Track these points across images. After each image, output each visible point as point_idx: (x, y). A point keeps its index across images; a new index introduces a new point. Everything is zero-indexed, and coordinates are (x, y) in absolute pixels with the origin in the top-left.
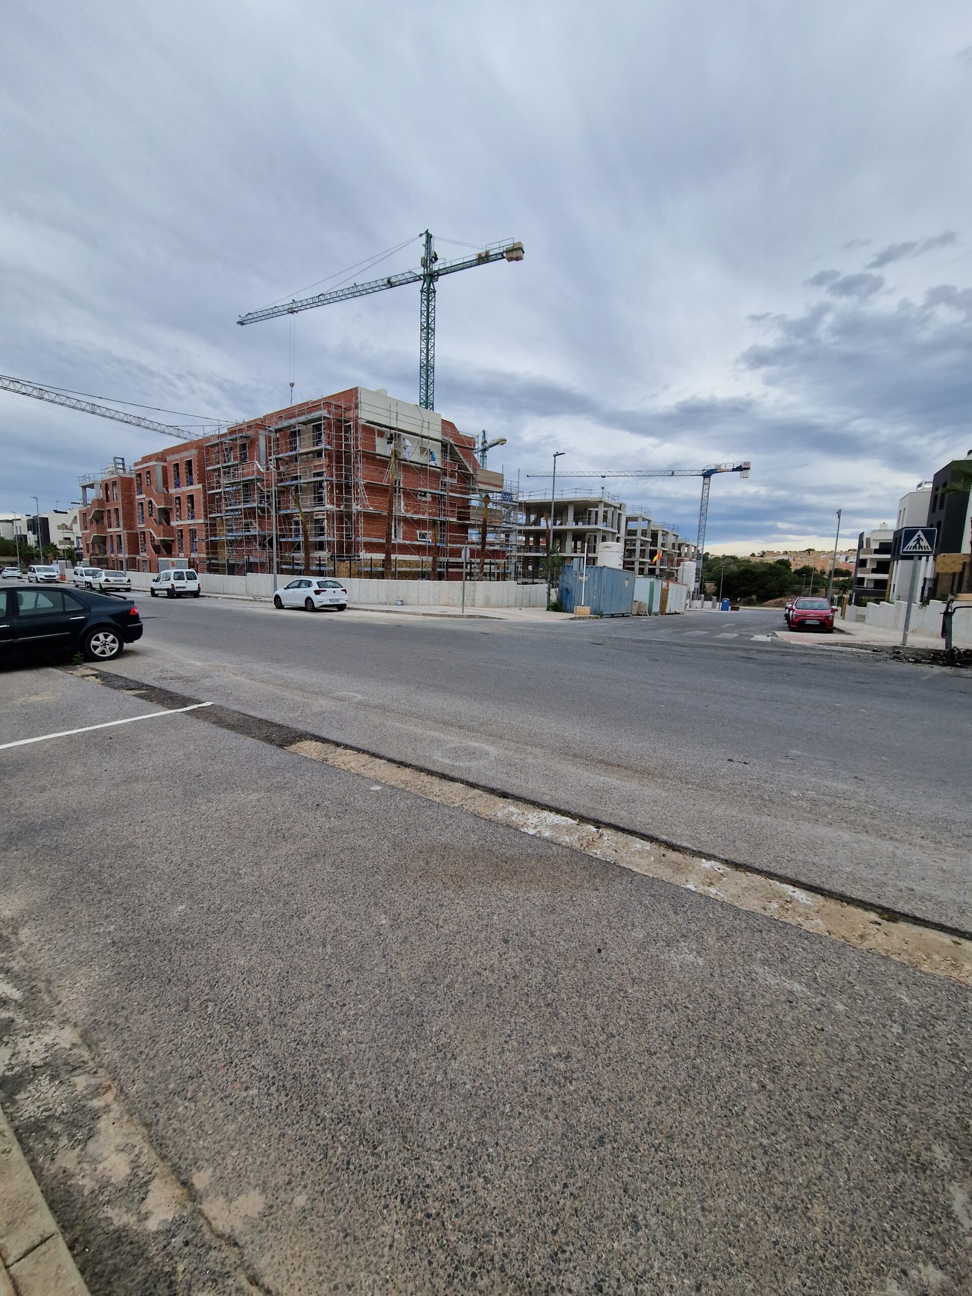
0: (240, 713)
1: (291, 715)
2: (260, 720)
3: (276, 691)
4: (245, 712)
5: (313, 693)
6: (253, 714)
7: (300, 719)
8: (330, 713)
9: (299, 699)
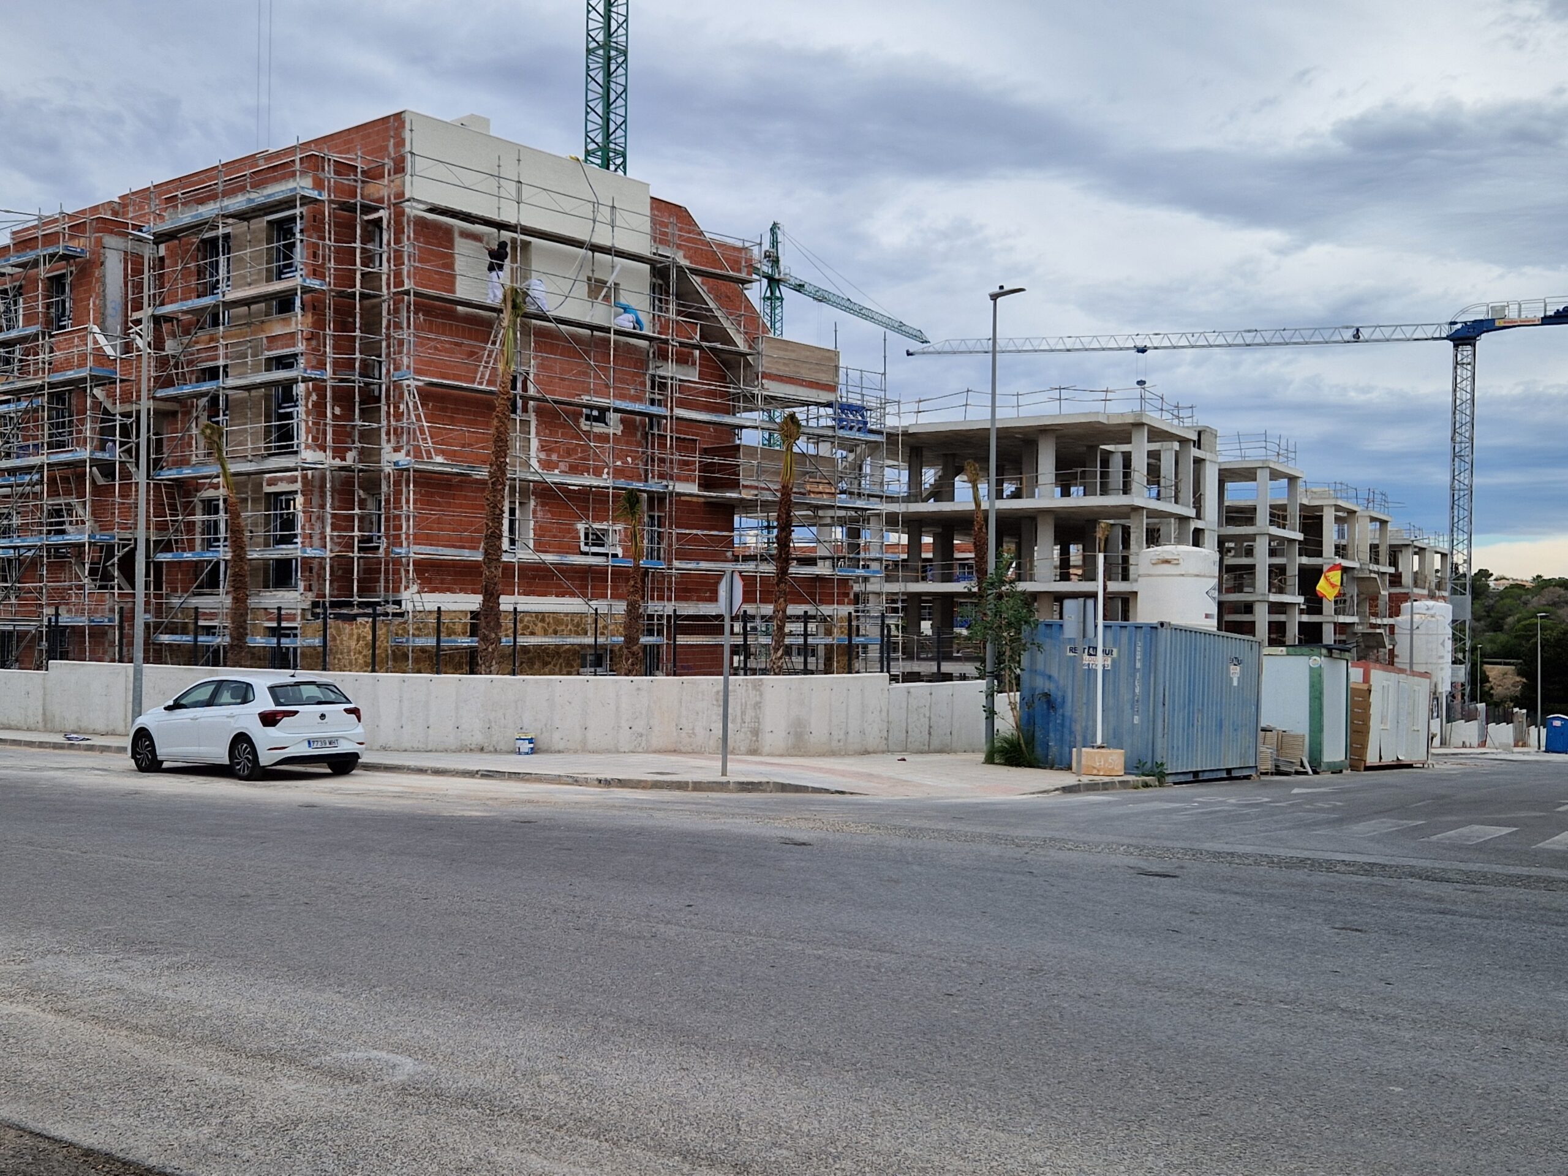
0: (22, 1130)
1: (190, 1134)
2: (88, 1152)
3: (137, 1050)
4: (38, 1127)
5: (261, 1054)
6: (63, 1131)
7: (219, 1146)
8: (316, 1123)
9: (213, 1078)
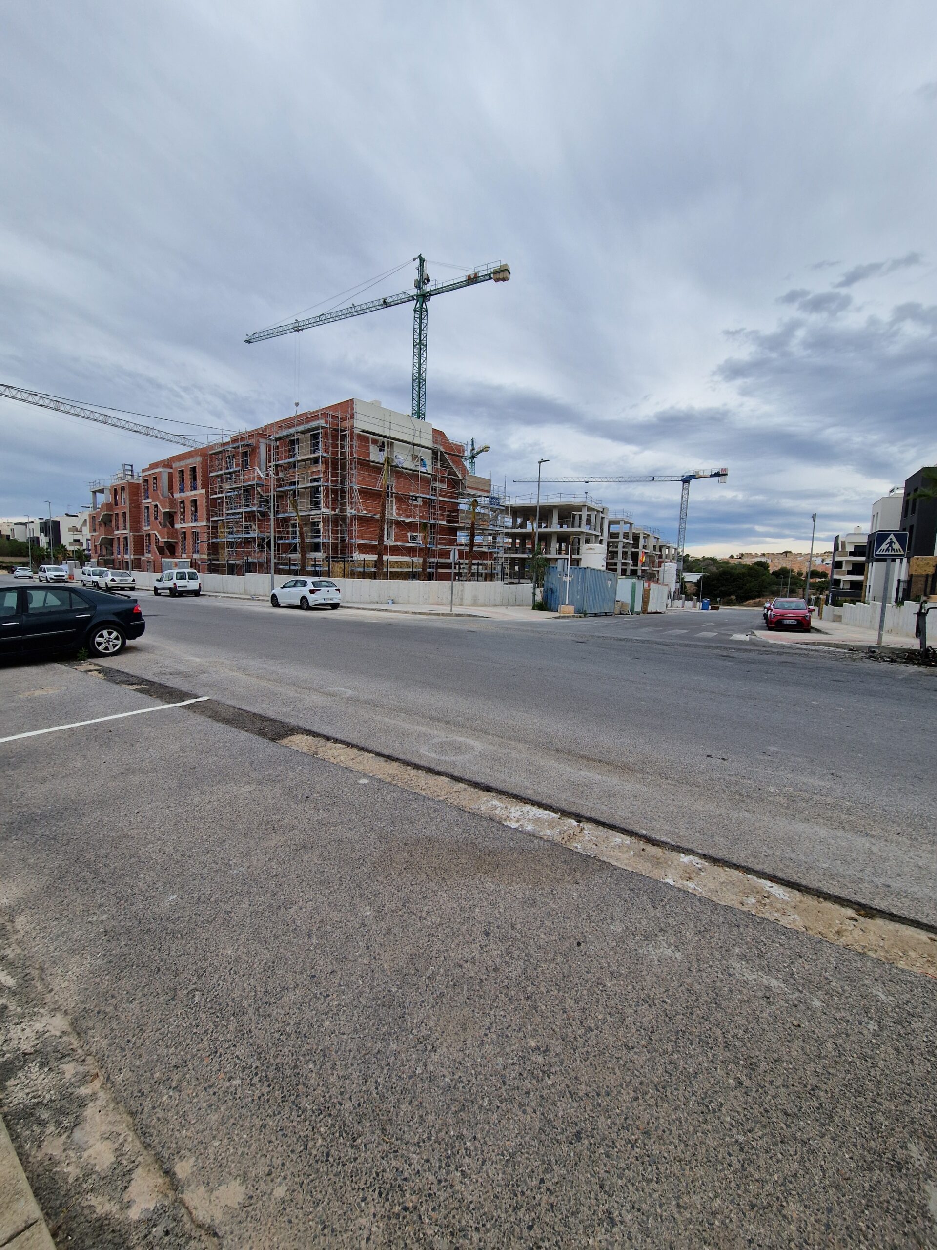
0: (235, 708)
1: (284, 710)
2: (254, 714)
3: (270, 686)
4: (240, 707)
5: (306, 688)
6: (247, 708)
7: (293, 713)
8: (322, 708)
9: (292, 695)
